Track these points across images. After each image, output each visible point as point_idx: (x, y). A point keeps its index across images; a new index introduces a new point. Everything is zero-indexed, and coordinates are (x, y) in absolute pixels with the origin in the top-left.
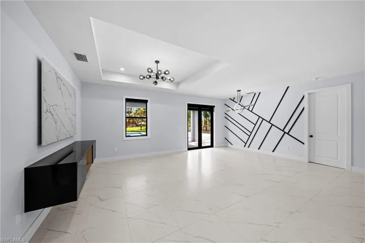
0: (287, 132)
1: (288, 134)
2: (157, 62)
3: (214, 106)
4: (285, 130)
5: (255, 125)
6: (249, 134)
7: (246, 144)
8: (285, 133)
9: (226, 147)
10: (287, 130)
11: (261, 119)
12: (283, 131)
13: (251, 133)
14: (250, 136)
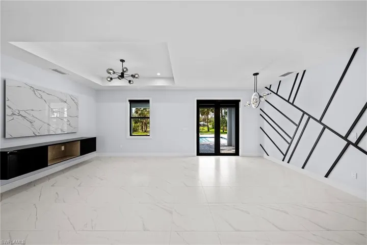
0: (354, 142)
1: (356, 145)
2: (122, 61)
3: (240, 101)
4: (350, 138)
5: (298, 126)
6: (289, 140)
7: (285, 156)
8: (349, 143)
9: (261, 157)
10: (353, 138)
11: (306, 117)
12: (345, 138)
13: (292, 139)
14: (290, 144)
